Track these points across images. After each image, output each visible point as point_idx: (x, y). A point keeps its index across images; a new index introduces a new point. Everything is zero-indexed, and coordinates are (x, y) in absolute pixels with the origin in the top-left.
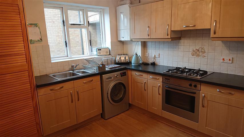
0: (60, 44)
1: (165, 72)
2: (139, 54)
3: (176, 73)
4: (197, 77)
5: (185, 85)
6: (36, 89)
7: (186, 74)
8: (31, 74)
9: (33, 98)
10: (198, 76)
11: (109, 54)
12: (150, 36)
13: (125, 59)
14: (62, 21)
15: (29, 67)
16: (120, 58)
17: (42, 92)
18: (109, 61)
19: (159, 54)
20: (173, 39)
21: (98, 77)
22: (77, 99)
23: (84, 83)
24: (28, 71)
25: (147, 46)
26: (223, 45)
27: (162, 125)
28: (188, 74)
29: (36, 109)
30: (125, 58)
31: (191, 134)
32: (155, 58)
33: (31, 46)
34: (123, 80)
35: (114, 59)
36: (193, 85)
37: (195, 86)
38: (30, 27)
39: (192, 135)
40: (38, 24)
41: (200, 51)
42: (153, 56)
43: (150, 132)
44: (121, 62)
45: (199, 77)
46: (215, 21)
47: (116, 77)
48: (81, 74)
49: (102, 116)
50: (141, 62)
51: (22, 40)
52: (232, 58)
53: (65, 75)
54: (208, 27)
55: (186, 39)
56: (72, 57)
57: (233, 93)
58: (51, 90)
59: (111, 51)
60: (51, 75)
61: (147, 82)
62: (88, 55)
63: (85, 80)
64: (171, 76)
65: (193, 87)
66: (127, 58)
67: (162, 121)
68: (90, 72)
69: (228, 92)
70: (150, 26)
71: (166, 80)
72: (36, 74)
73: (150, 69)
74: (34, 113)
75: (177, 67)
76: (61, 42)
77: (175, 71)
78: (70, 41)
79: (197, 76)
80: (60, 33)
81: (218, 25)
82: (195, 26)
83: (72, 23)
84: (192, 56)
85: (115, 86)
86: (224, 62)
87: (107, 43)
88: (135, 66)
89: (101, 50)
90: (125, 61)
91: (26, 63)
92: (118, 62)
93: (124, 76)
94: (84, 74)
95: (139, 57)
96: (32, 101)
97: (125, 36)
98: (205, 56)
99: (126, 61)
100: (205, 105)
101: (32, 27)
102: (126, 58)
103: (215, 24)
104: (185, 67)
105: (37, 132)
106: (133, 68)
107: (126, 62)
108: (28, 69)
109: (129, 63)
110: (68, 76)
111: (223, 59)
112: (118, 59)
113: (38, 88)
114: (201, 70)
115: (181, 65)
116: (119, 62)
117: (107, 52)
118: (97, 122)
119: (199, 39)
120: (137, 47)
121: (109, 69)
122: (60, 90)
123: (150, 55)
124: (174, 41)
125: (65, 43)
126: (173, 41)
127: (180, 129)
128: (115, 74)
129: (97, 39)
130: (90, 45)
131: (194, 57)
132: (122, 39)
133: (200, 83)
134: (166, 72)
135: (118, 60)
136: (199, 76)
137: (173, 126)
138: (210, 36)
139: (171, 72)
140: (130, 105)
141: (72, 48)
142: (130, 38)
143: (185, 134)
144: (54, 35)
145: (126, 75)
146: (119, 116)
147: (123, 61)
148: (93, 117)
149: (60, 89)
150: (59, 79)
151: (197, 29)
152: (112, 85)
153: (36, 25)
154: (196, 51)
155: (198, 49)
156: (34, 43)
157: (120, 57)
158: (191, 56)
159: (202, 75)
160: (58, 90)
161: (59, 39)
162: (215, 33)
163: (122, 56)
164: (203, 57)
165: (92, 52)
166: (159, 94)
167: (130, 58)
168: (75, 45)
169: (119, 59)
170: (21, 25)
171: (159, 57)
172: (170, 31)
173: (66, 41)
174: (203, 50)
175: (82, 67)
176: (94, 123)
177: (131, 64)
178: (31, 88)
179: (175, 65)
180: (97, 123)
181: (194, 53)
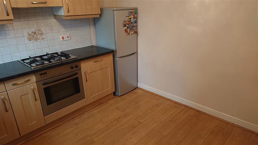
26: (59, 24)
36: (74, 66)
41: (37, 33)
52: (70, 35)
61: (6, 97)
65: (75, 69)
71: (41, 76)
84: (29, 42)
86: (64, 40)
98: (44, 39)
111: (63, 38)
119: (32, 19)
131: (32, 41)
133: (80, 62)
137: (57, 125)
162: (68, 11)
164: (42, 40)
166: (36, 100)
172: (10, 8)
174: (40, 32)
181: (30, 37)
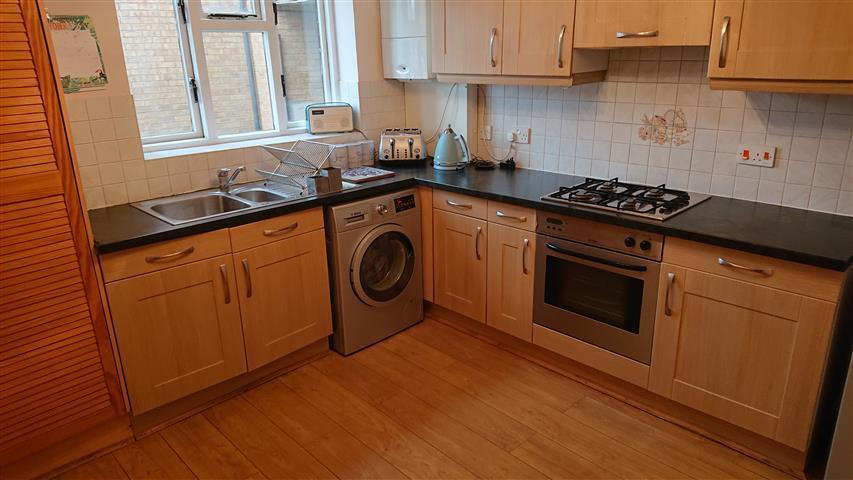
0: (171, 83)
1: (546, 197)
2: (462, 129)
3: (586, 199)
4: (654, 213)
5: (612, 242)
6: (95, 258)
7: (619, 204)
8: (75, 207)
9: (87, 290)
10: (658, 210)
11: (351, 128)
12: (498, 66)
13: (411, 150)
14: (176, 5)
15: (68, 183)
16: (393, 145)
17: (118, 267)
18: (353, 154)
19: (530, 131)
20: (577, 78)
21: (318, 215)
22: (243, 293)
23: (269, 235)
24: (63, 195)
25: (488, 100)
26: (748, 104)
27: (530, 370)
28: (624, 203)
29: (101, 326)
30: (411, 144)
31: (624, 399)
32: (514, 144)
33: (67, 100)
34: (403, 223)
35: (372, 146)
36: (639, 241)
37: (646, 246)
38: (59, 28)
39: (629, 401)
40: (87, 17)
41: (668, 121)
42: (510, 137)
43: (491, 394)
44: (396, 158)
45: (659, 216)
46: (725, 18)
47: (380, 212)
48: (254, 205)
49: (334, 343)
50: (465, 160)
51: (34, 82)
52: (776, 149)
53: (198, 206)
54: (701, 41)
55: (624, 79)
56: (220, 137)
57: (768, 269)
58: (151, 261)
59: (359, 115)
60: (147, 207)
61: (484, 232)
62: (277, 130)
63: (270, 226)
64: (568, 212)
65: (638, 250)
66: (417, 144)
67: (532, 359)
68: (287, 194)
69: (755, 266)
70: (500, 29)
71: (549, 224)
72: (93, 200)
73: (498, 184)
74: (94, 341)
75: (587, 179)
76: (174, 76)
77: (581, 192)
78: (209, 69)
79: (652, 211)
80: (168, 40)
81: (734, 35)
82: (655, 35)
83: (214, 13)
84: (641, 141)
85: (376, 244)
86: (748, 162)
87: (346, 89)
88: (445, 174)
89: (322, 112)
90: (411, 156)
91: (54, 166)
92: (387, 157)
93: (406, 208)
94: (265, 204)
95: (461, 140)
96: (84, 300)
97: (410, 61)
98: (683, 142)
99: (414, 154)
100: (676, 307)
101: (65, 28)
102: (415, 145)
103: (724, 30)
104: (617, 179)
105: (108, 403)
106: (439, 180)
107: (414, 158)
108: (64, 189)
109: (424, 163)
110: (208, 211)
111: (746, 153)
112: (384, 146)
113: (105, 255)
114: (666, 187)
115: (603, 173)
116: (390, 158)
117: (344, 122)
118: (315, 364)
119: (667, 79)
120: (451, 103)
121: (354, 185)
122: (181, 262)
123: (498, 135)
124: (583, 85)
125: (189, 88)
126: (578, 86)
127: (589, 384)
128: (377, 202)
129: (306, 65)
130: (285, 94)
131: (647, 142)
132: (399, 72)
133: (662, 236)
134: (552, 196)
135: (385, 151)
136: (662, 211)
137: (560, 371)
138: (704, 70)
139: (566, 196)
140: (427, 306)
141: (215, 98)
142: (429, 70)
143: (606, 398)
144: (147, 47)
145: (413, 206)
146: (390, 345)
147: (402, 153)
148: (300, 350)
149: (181, 258)
150: (178, 223)
151: (661, 47)
152: (366, 239)
153: (80, 22)
154: (656, 122)
155: (661, 115)
156: (76, 90)
157: (394, 140)
158: (636, 138)
159: (670, 207)
160: (172, 260)
161: (165, 65)
162: (722, 63)
163: (401, 135)
164: (678, 144)
165: (289, 118)
166: (525, 271)
167: (429, 143)
168: (227, 87)
169: (389, 147)
170: (24, 23)
171: (529, 143)
172: (570, 49)
173: (193, 81)
174: (678, 121)
175: (259, 177)
176: (305, 369)
177: (432, 164)
178: (79, 254)
179: (582, 172)
180: (317, 369)
181: (648, 129)
